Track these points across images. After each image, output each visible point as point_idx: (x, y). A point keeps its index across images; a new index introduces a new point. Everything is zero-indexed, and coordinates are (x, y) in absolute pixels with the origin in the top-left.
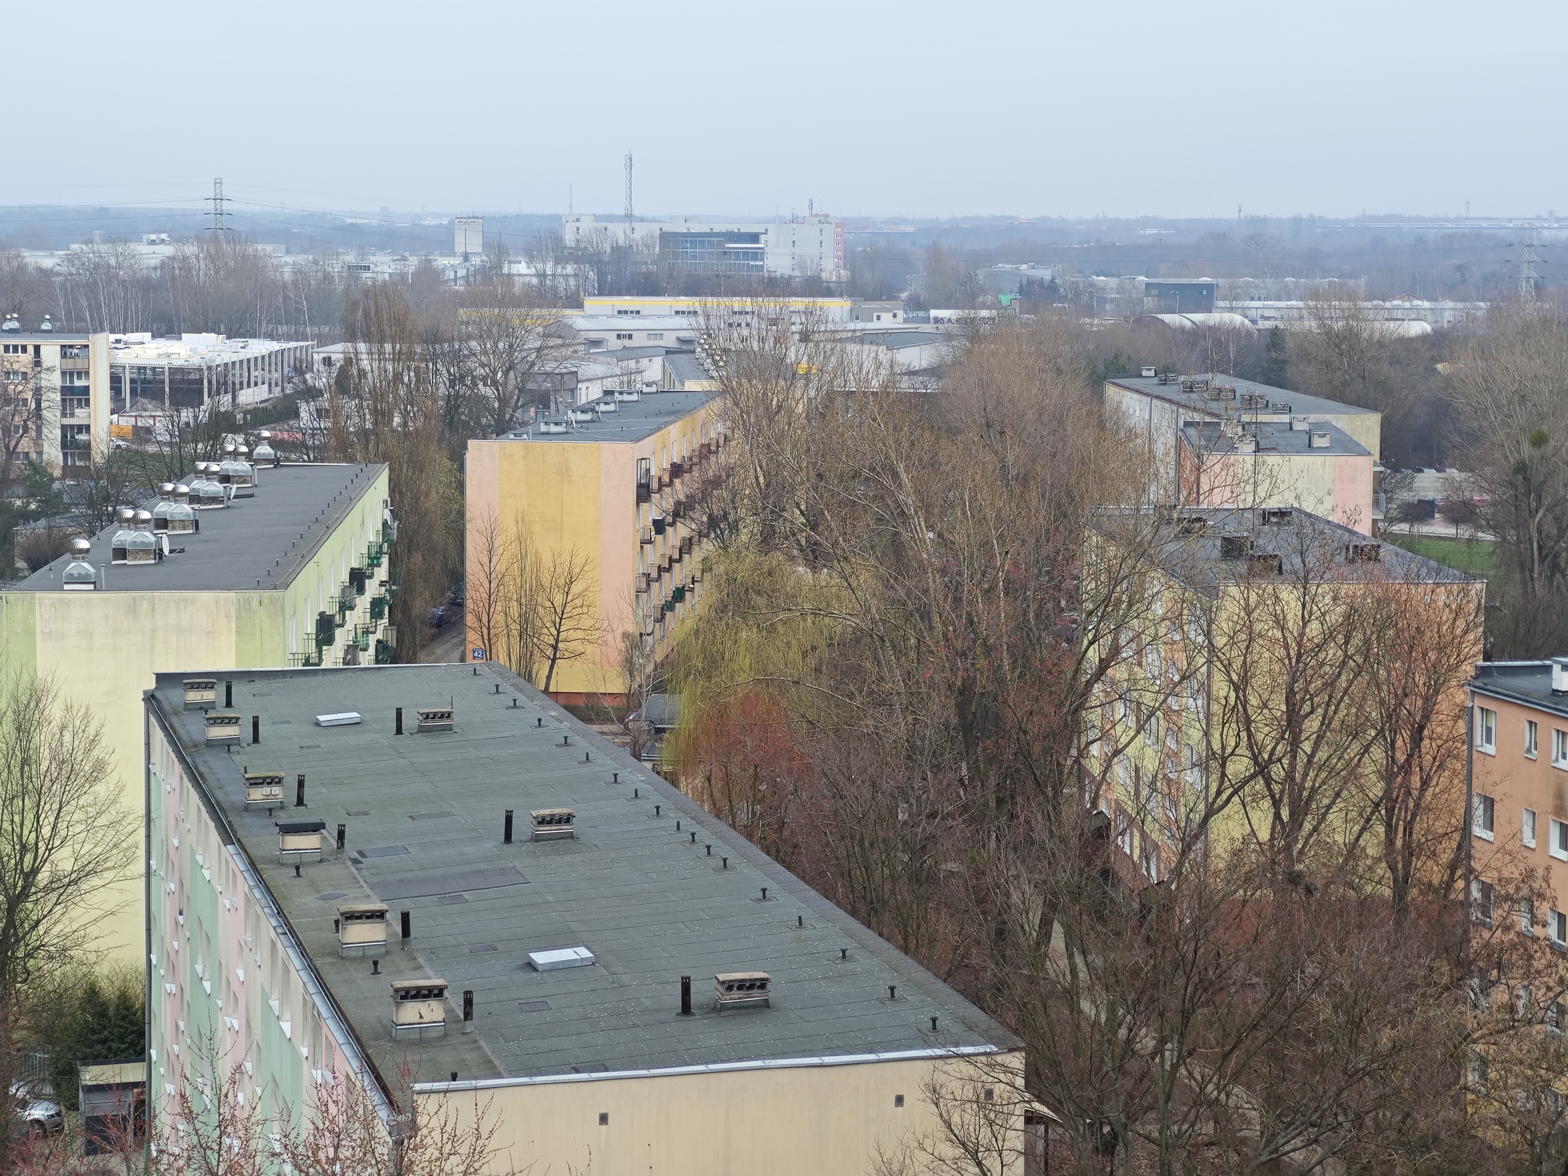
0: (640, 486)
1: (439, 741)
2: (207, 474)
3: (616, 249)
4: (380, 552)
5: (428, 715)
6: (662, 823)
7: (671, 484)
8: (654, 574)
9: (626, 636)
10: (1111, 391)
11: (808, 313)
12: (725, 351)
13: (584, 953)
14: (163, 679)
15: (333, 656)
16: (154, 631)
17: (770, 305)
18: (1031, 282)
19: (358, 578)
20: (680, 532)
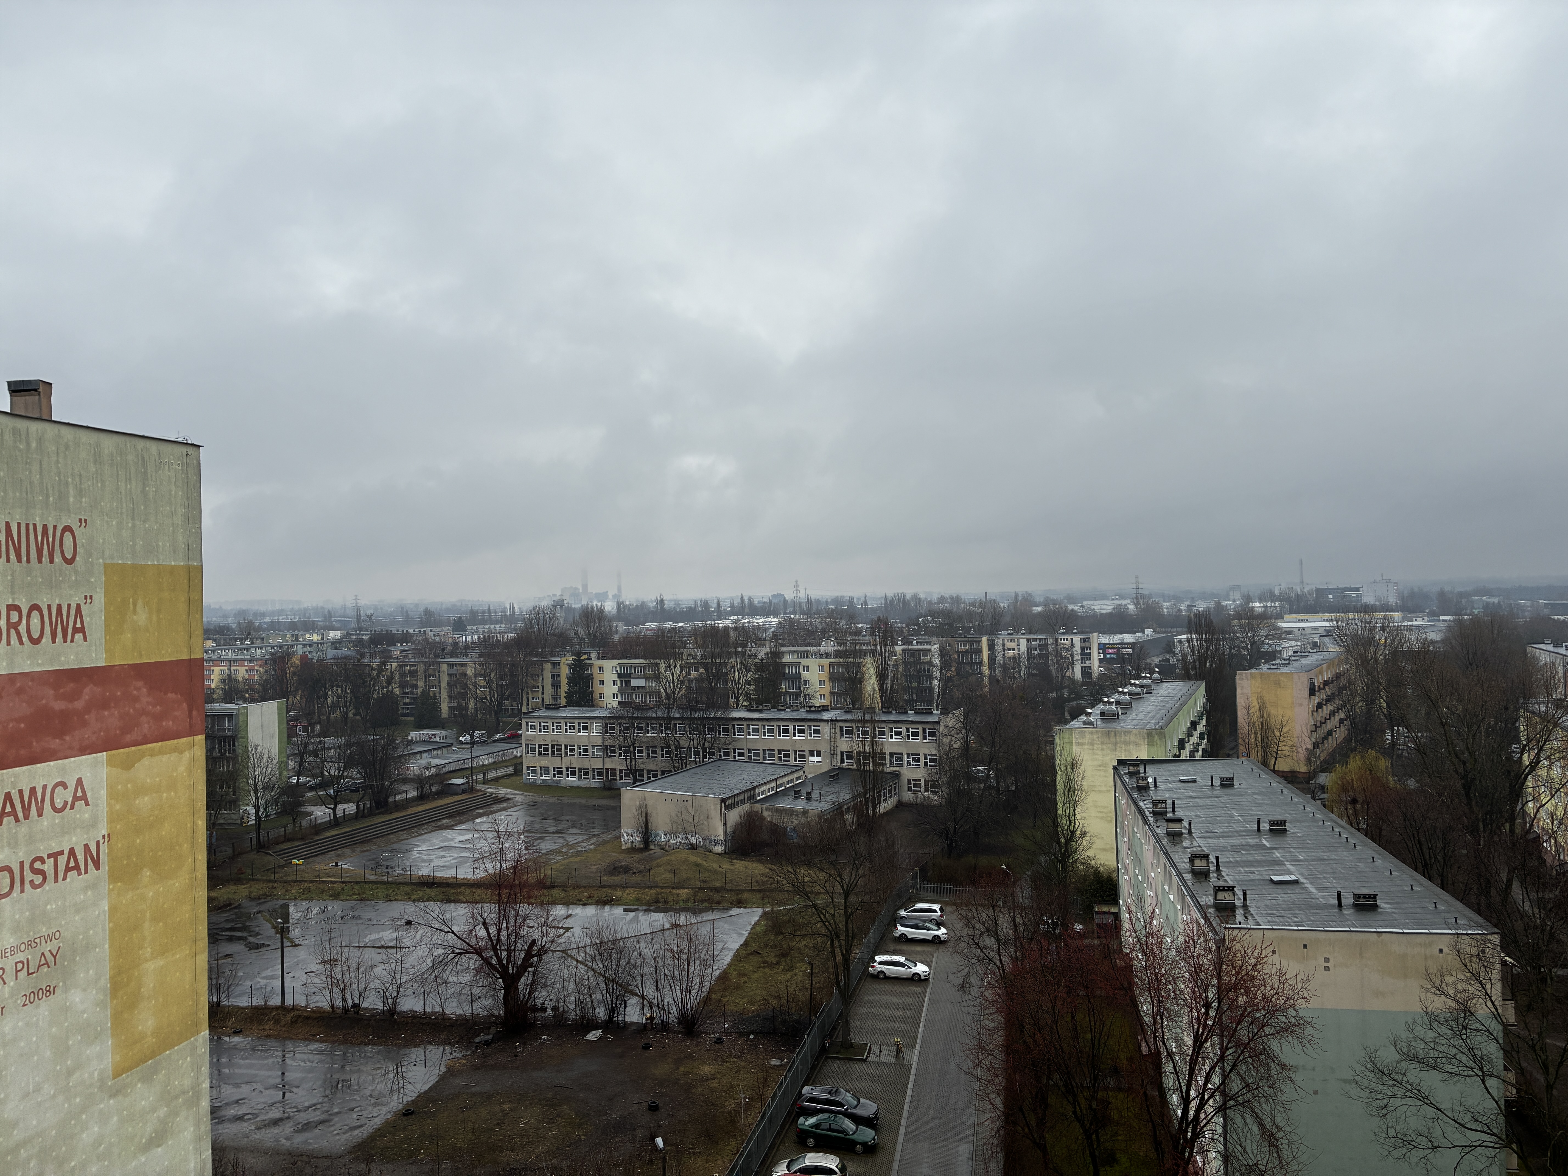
0: (1310, 689)
1: (1229, 789)
2: (1135, 685)
3: (1297, 596)
4: (1202, 714)
5: (1224, 779)
7: (1324, 688)
8: (1318, 724)
9: (1307, 749)
10: (1529, 649)
11: (1385, 618)
12: (1346, 635)
13: (1294, 878)
14: (1120, 761)
15: (1185, 754)
16: (1116, 743)
17: (1366, 616)
18: (1488, 604)
19: (1194, 725)
20: (1327, 709)
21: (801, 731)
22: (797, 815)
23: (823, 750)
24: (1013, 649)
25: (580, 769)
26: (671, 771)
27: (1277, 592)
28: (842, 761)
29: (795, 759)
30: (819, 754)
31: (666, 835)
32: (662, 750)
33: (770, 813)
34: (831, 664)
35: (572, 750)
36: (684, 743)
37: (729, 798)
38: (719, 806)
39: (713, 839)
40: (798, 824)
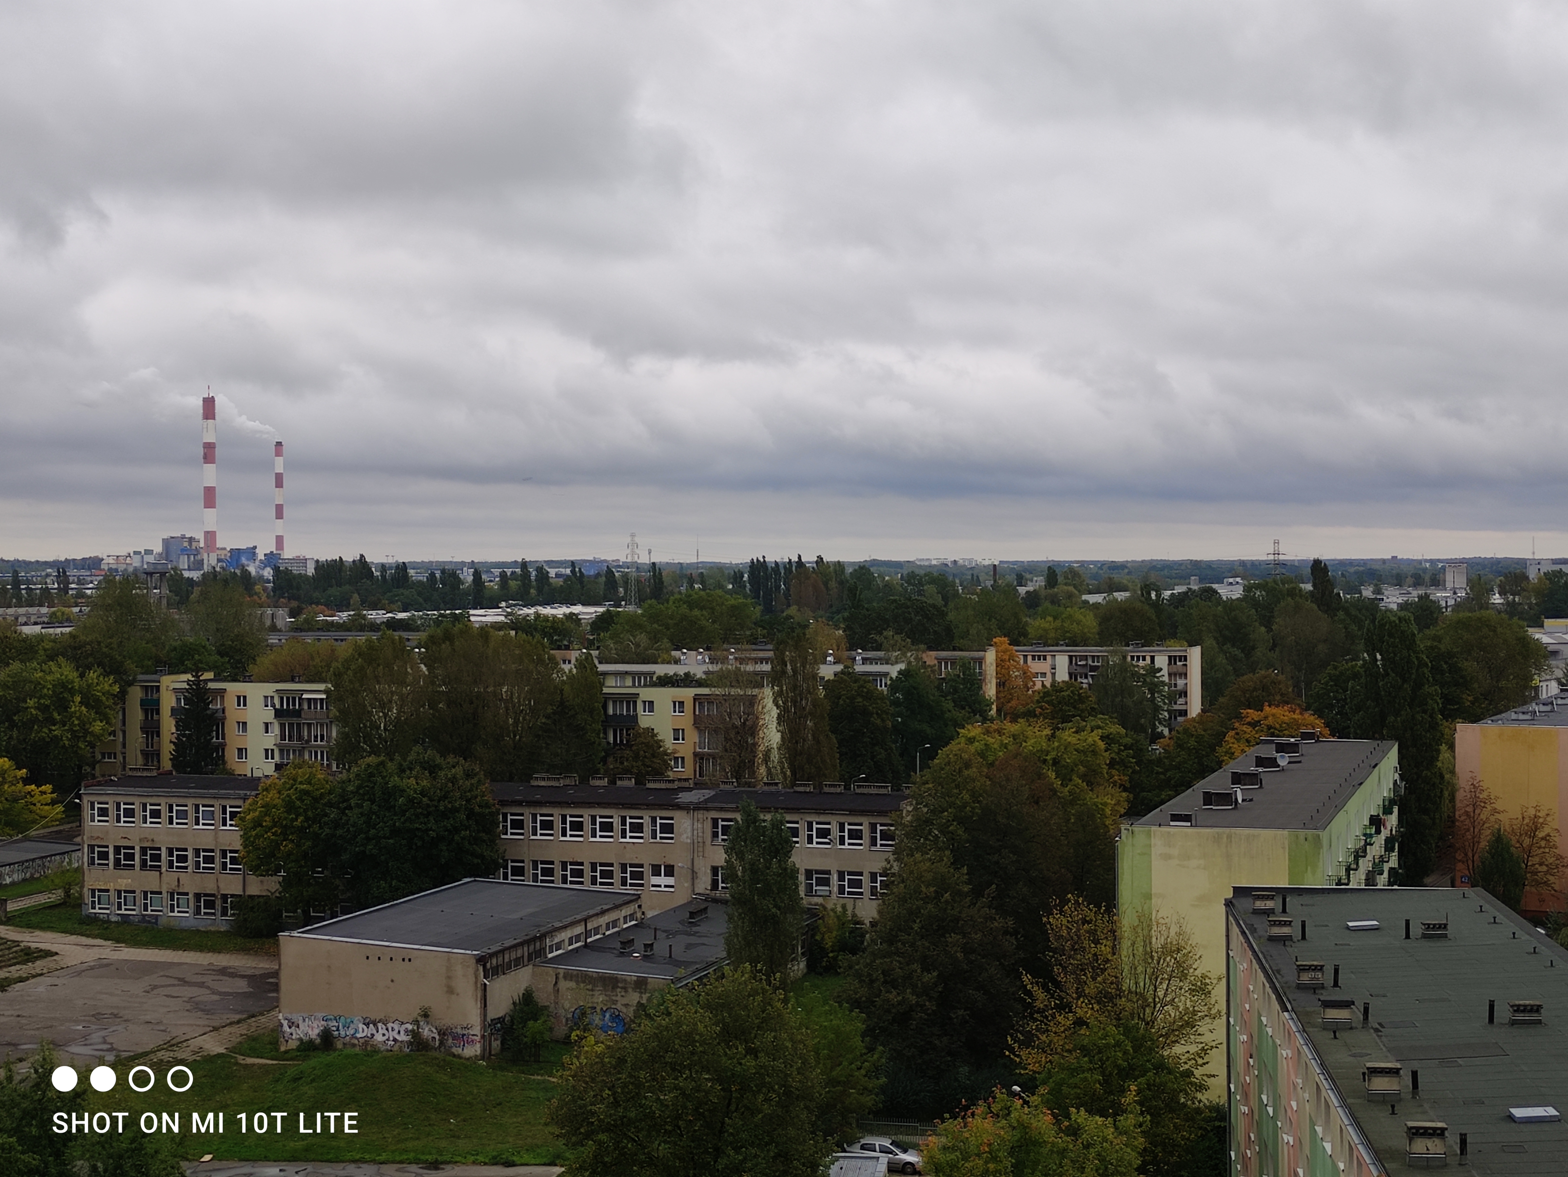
1: (1439, 944)
4: (1392, 804)
5: (1429, 925)
13: (1552, 1111)
14: (1235, 889)
15: (1358, 879)
16: (1231, 855)
21: (637, 828)
22: (625, 989)
23: (678, 865)
24: (1044, 676)
25: (198, 896)
28: (715, 885)
29: (624, 882)
30: (670, 871)
31: (367, 1025)
33: (572, 984)
34: (696, 698)
35: (183, 859)
37: (491, 955)
38: (471, 971)
39: (459, 1031)
40: (626, 1005)
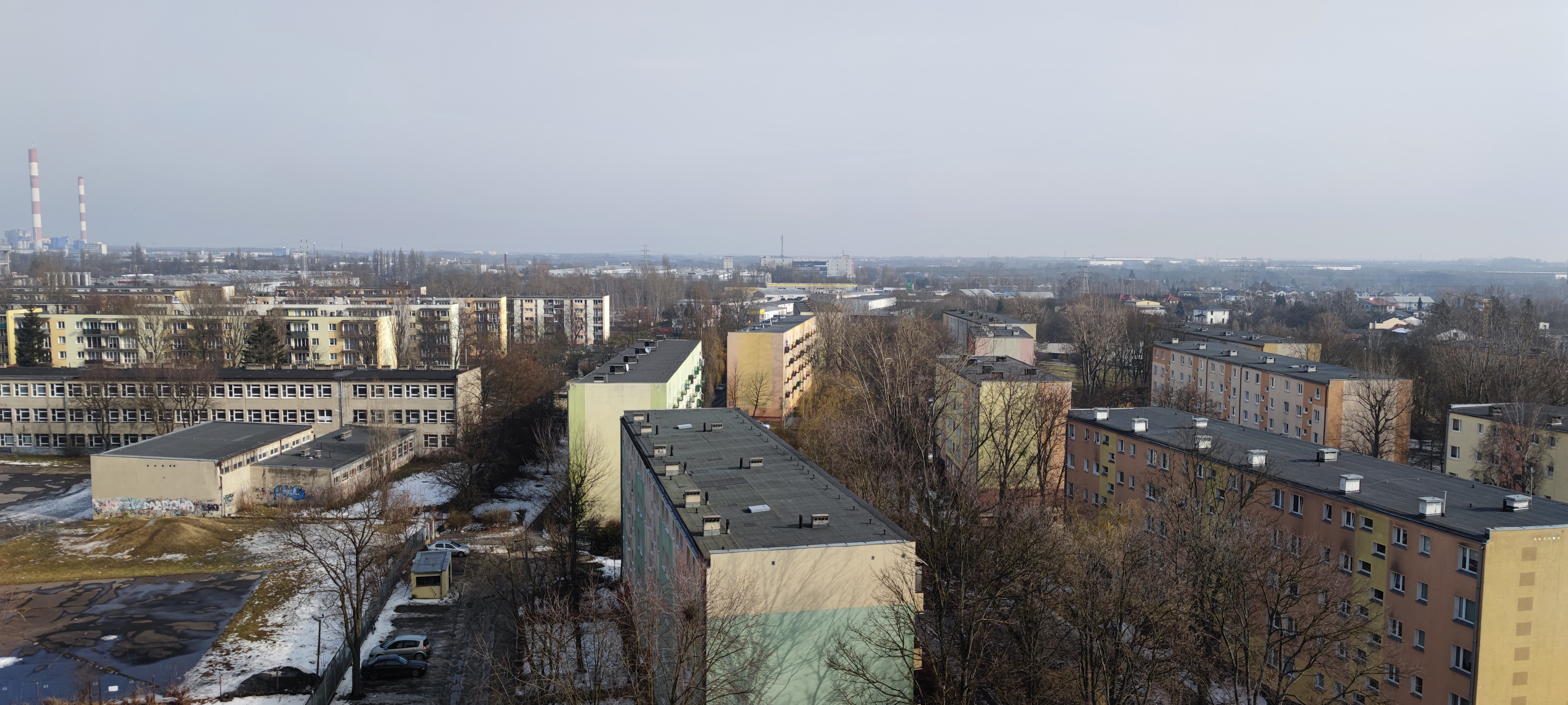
0: (786, 347)
1: (718, 434)
4: (699, 370)
5: (714, 425)
6: (793, 462)
7: (796, 347)
8: (790, 377)
9: (781, 398)
11: (842, 290)
13: (766, 507)
14: (625, 412)
15: (682, 405)
16: (624, 397)
17: (830, 286)
20: (798, 363)
21: (310, 391)
22: (305, 476)
23: (334, 410)
24: (531, 310)
25: (37, 436)
26: (154, 435)
27: (762, 264)
28: (355, 419)
29: (303, 420)
30: (329, 413)
31: (149, 502)
32: (143, 413)
33: (274, 474)
34: (342, 322)
35: (27, 415)
36: (170, 404)
39: (207, 503)
40: (305, 484)
